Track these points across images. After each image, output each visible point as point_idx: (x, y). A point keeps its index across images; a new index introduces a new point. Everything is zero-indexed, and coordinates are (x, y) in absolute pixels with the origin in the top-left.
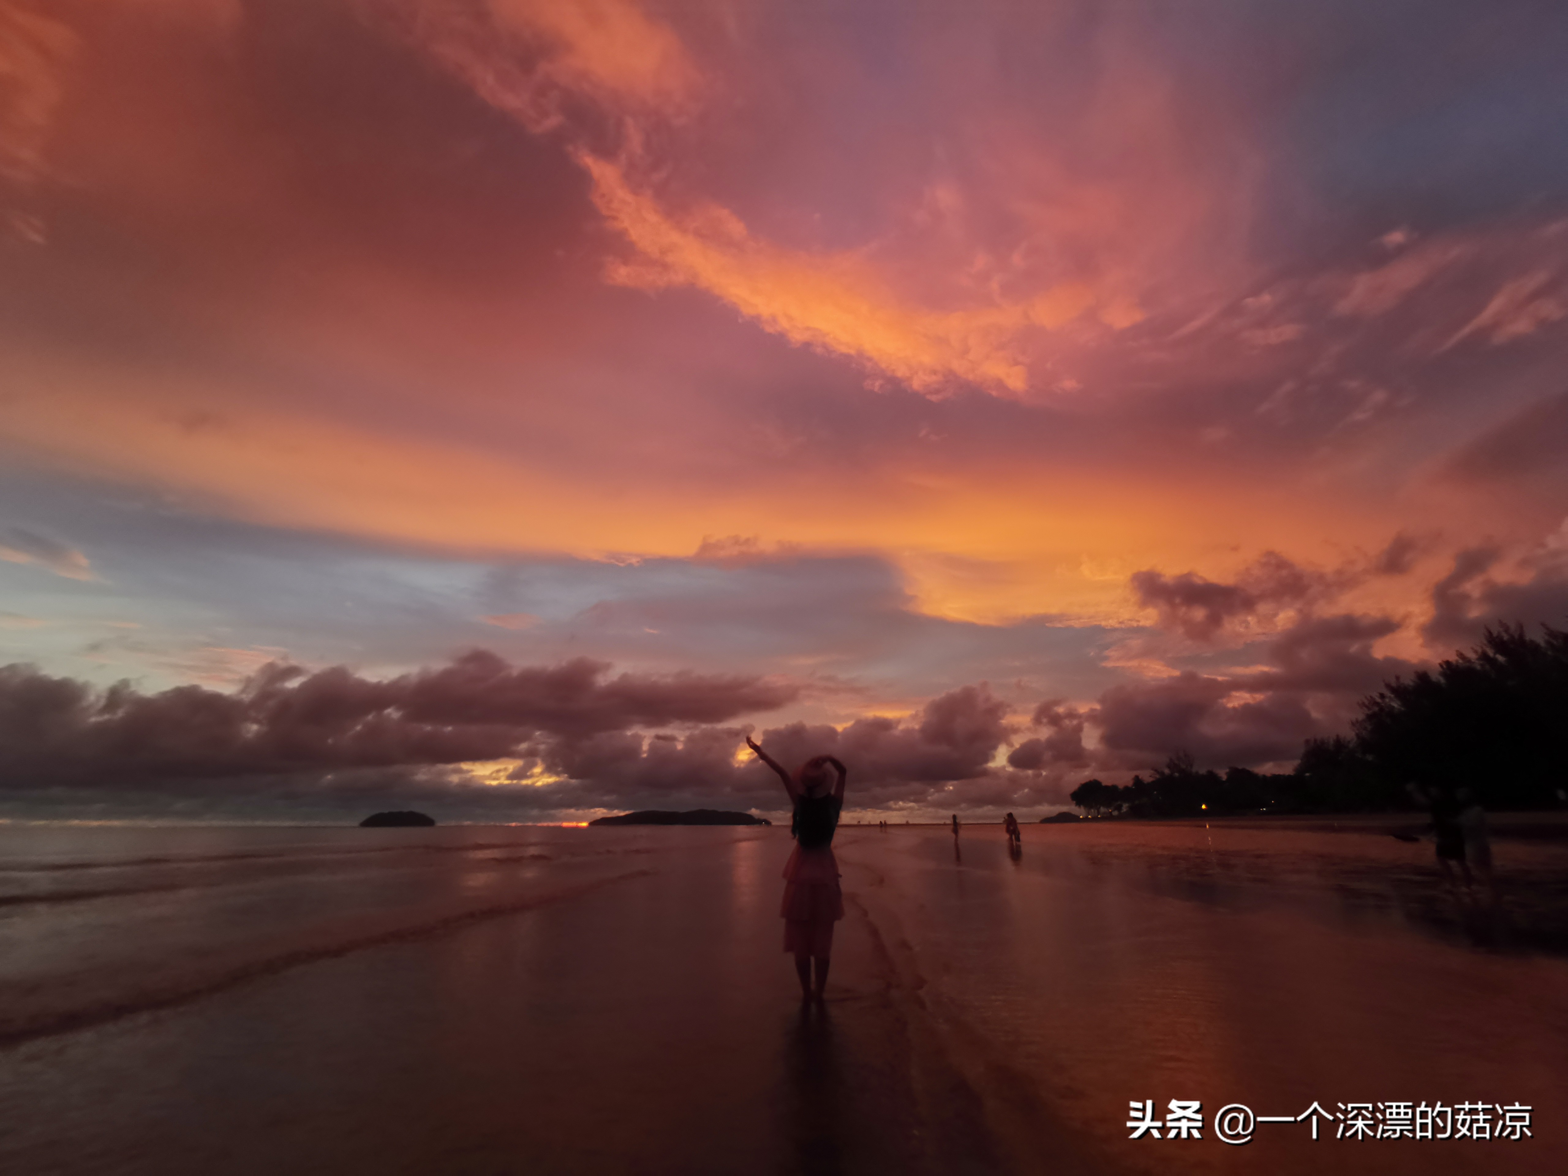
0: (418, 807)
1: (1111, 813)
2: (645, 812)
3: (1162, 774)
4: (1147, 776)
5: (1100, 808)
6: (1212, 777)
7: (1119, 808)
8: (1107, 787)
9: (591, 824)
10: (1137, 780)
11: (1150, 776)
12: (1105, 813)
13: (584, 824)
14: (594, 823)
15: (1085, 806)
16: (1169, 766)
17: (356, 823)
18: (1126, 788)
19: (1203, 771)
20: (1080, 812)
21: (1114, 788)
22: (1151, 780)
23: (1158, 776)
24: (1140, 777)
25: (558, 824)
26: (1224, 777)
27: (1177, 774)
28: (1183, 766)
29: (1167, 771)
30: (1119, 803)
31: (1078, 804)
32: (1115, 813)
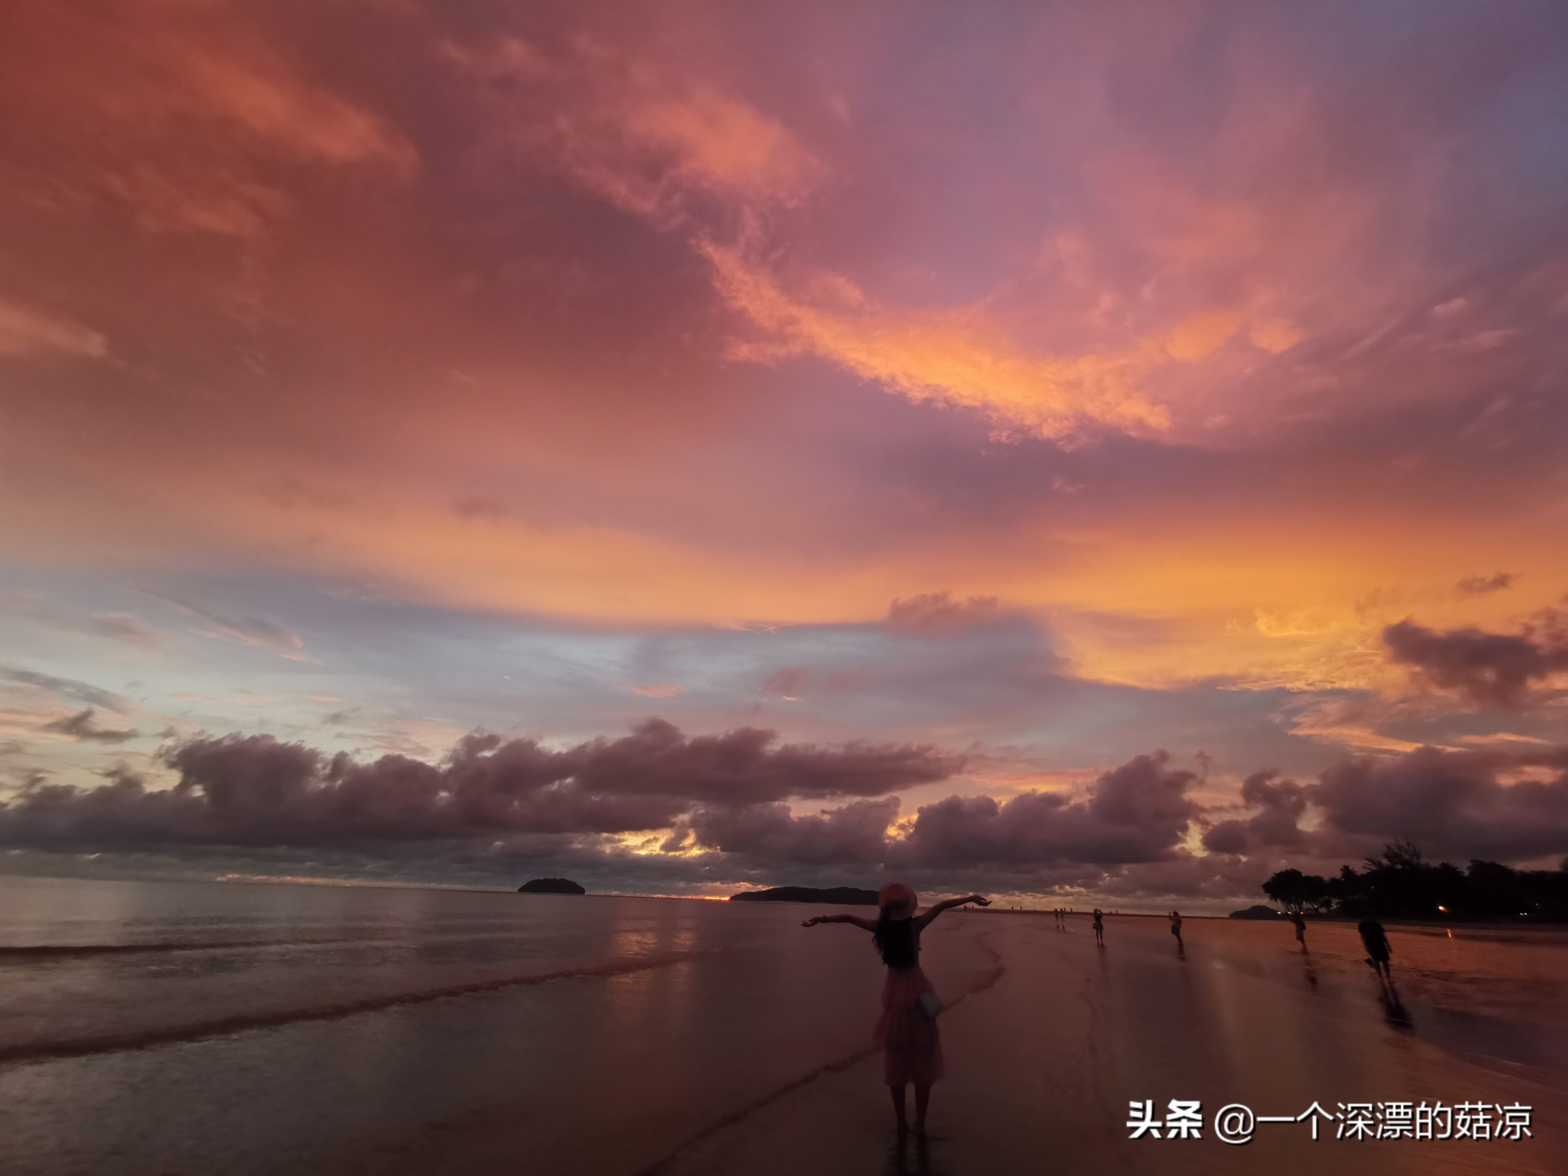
0: (570, 876)
1: (1316, 910)
2: (787, 887)
3: (1379, 865)
4: (1359, 867)
5: (1302, 902)
6: (1448, 871)
7: (1327, 904)
8: (1307, 878)
9: (732, 898)
10: (1346, 870)
11: (1364, 867)
12: (1308, 909)
13: (727, 899)
14: (735, 898)
15: (1283, 900)
16: (1386, 856)
17: (516, 890)
18: (1334, 880)
19: (1435, 863)
20: (1278, 907)
21: (1318, 880)
22: (1365, 871)
23: (1374, 868)
24: (1351, 868)
25: (700, 897)
26: (1467, 873)
27: (1399, 867)
28: (1407, 857)
29: (1385, 862)
30: (1327, 897)
31: (1274, 897)
32: (1323, 910)
